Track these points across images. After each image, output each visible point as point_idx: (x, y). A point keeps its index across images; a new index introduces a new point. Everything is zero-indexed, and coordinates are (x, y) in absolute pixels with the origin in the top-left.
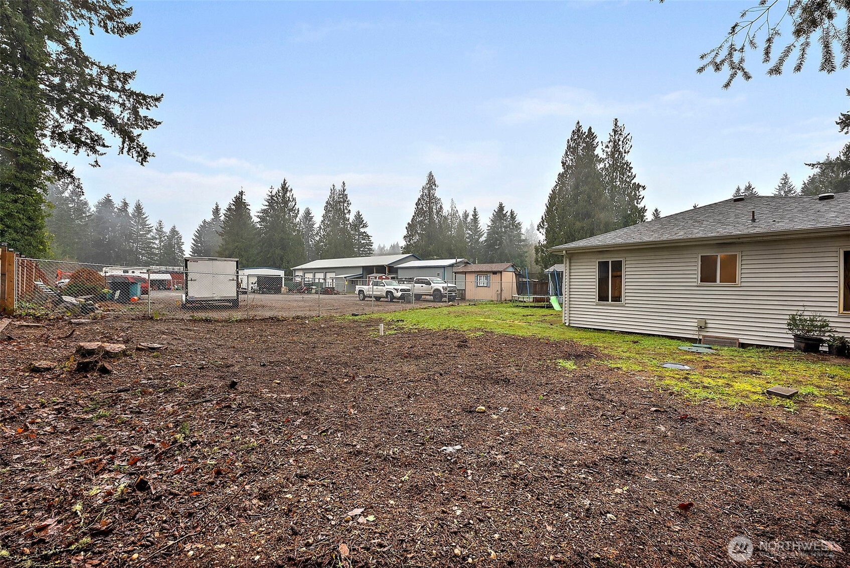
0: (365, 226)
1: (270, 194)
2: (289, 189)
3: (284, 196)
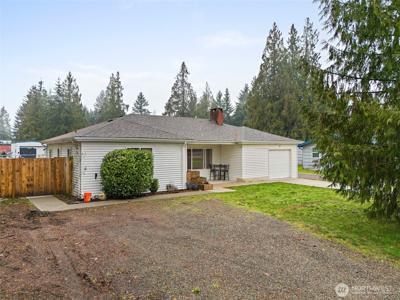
0: (147, 104)
1: (58, 84)
2: (73, 79)
3: (69, 86)
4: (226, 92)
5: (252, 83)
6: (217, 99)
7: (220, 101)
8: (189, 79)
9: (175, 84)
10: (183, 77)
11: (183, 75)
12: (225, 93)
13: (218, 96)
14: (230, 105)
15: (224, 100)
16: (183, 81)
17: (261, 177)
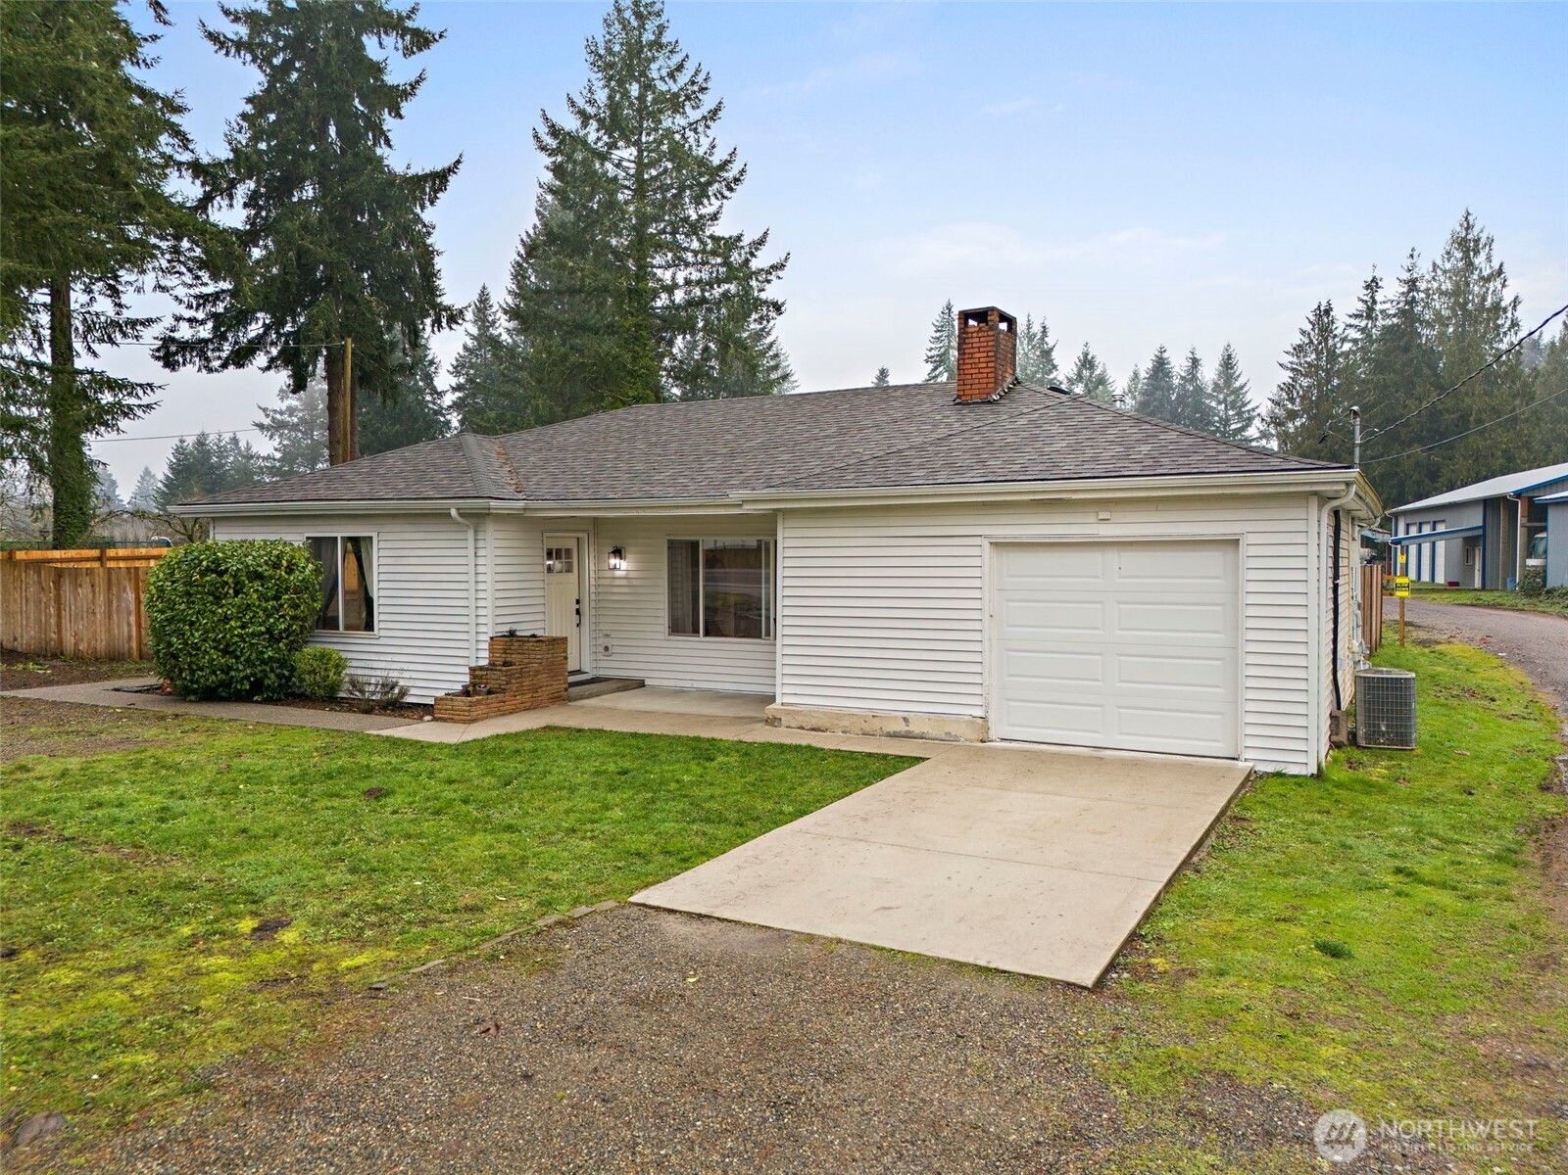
2: (1483, 240)
17: (906, 714)
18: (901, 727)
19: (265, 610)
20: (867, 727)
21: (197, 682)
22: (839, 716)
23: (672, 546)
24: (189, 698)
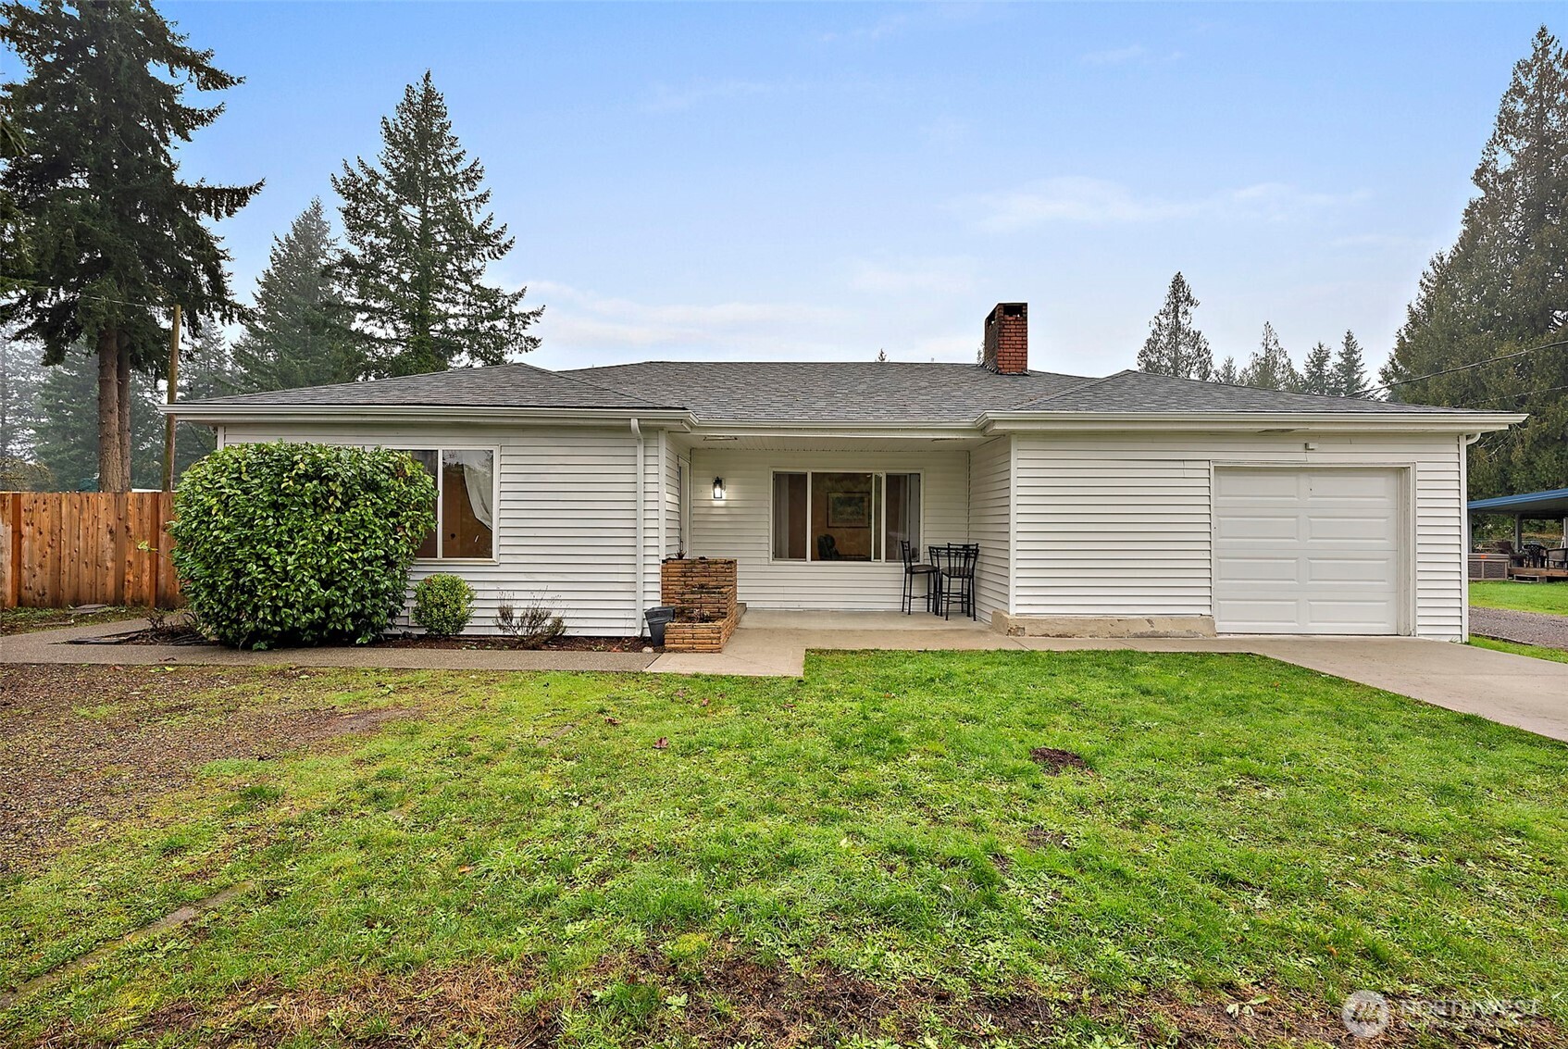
4: (1347, 344)
5: (1425, 281)
6: (1311, 372)
7: (1321, 377)
8: (1195, 320)
9: (1149, 341)
10: (1176, 317)
11: (1176, 310)
12: (1342, 349)
13: (1312, 362)
14: (1364, 385)
15: (1335, 370)
16: (1177, 328)
17: (1147, 617)
18: (1147, 629)
19: (383, 528)
20: (1113, 630)
21: (281, 624)
22: (1085, 622)
23: (778, 477)
24: (255, 646)
